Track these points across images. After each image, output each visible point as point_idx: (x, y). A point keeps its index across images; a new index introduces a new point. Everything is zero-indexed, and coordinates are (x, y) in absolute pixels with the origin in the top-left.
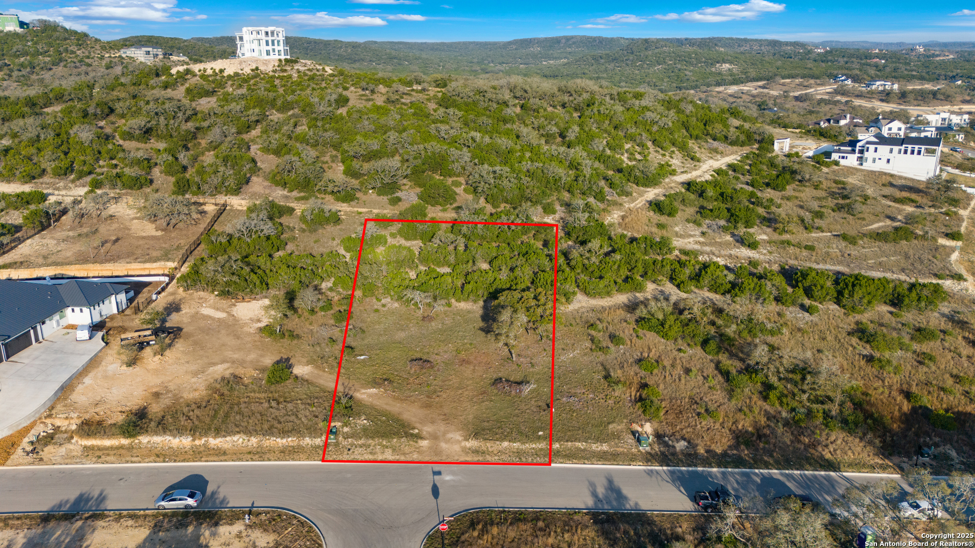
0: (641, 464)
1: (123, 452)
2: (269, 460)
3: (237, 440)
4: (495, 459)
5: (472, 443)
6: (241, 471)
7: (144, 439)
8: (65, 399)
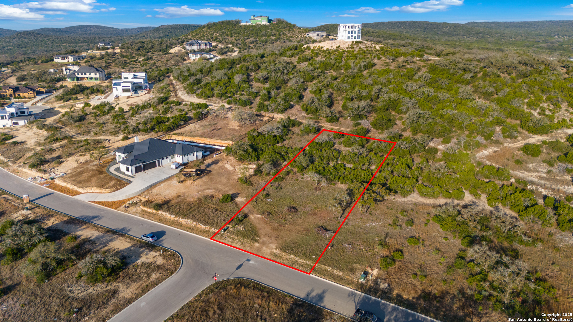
0: (351, 287)
1: (152, 215)
2: (193, 233)
3: (188, 222)
4: (281, 261)
5: (277, 251)
6: (180, 234)
7: (160, 212)
8: (150, 190)
